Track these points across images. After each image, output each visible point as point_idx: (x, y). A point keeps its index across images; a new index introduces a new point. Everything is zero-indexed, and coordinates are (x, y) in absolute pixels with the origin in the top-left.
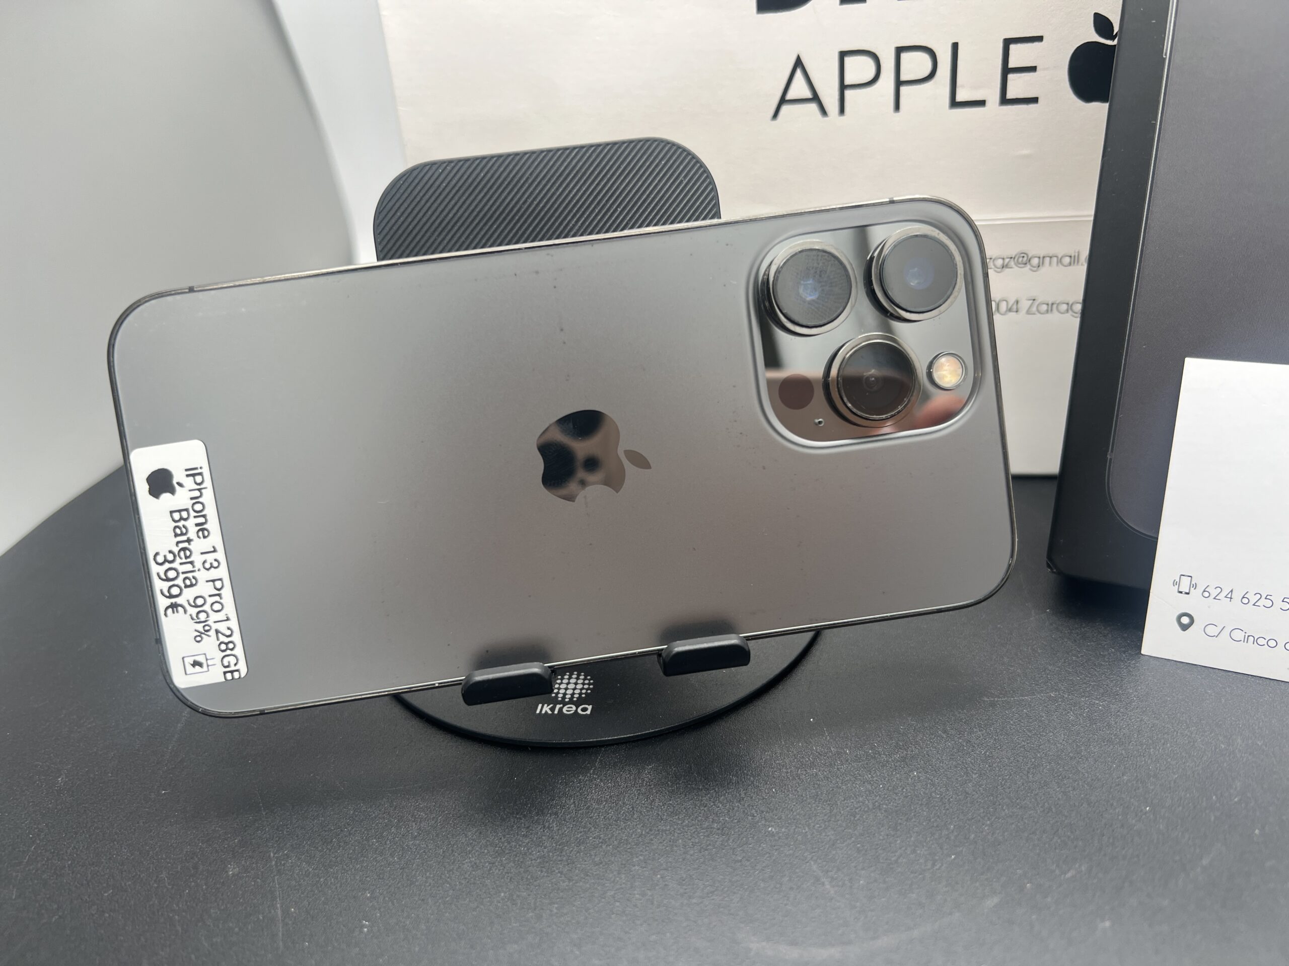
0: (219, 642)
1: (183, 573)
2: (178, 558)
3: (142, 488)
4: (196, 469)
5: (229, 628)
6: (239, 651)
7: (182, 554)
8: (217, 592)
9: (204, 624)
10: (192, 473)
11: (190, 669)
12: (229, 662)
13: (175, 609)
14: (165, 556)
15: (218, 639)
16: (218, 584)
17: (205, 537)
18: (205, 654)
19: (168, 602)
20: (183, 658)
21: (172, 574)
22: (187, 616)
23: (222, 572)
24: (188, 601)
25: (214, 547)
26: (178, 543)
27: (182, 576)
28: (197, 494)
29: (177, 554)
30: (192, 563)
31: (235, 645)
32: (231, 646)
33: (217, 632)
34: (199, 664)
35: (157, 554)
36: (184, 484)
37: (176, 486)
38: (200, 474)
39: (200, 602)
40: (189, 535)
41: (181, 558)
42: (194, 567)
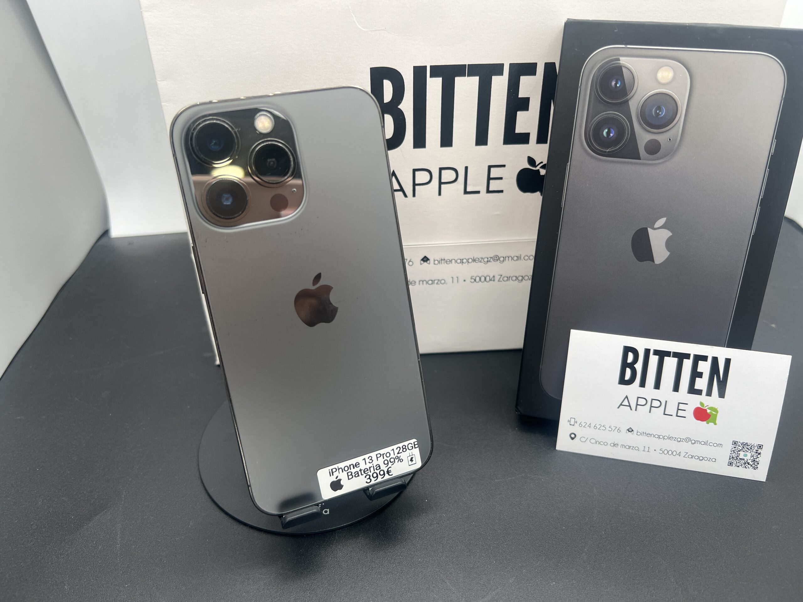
0: (403, 452)
1: (374, 471)
2: (368, 474)
3: (339, 493)
4: (330, 472)
5: (397, 449)
6: (406, 443)
7: (366, 472)
8: (382, 456)
9: (395, 459)
10: (332, 473)
11: (414, 462)
12: (411, 447)
13: (389, 472)
14: (367, 479)
15: (401, 453)
16: (379, 456)
17: (359, 464)
18: (408, 457)
19: (386, 475)
20: (409, 465)
21: (375, 475)
22: (392, 466)
23: (373, 455)
24: (386, 467)
25: (363, 460)
26: (362, 475)
27: (376, 471)
28: (340, 470)
29: (366, 474)
30: (370, 468)
31: (404, 445)
32: (404, 447)
33: (398, 453)
34: (412, 458)
35: (367, 482)
36: (337, 476)
37: (338, 479)
38: (332, 470)
39: (386, 462)
40: (358, 471)
41: (368, 472)
42: (371, 467)
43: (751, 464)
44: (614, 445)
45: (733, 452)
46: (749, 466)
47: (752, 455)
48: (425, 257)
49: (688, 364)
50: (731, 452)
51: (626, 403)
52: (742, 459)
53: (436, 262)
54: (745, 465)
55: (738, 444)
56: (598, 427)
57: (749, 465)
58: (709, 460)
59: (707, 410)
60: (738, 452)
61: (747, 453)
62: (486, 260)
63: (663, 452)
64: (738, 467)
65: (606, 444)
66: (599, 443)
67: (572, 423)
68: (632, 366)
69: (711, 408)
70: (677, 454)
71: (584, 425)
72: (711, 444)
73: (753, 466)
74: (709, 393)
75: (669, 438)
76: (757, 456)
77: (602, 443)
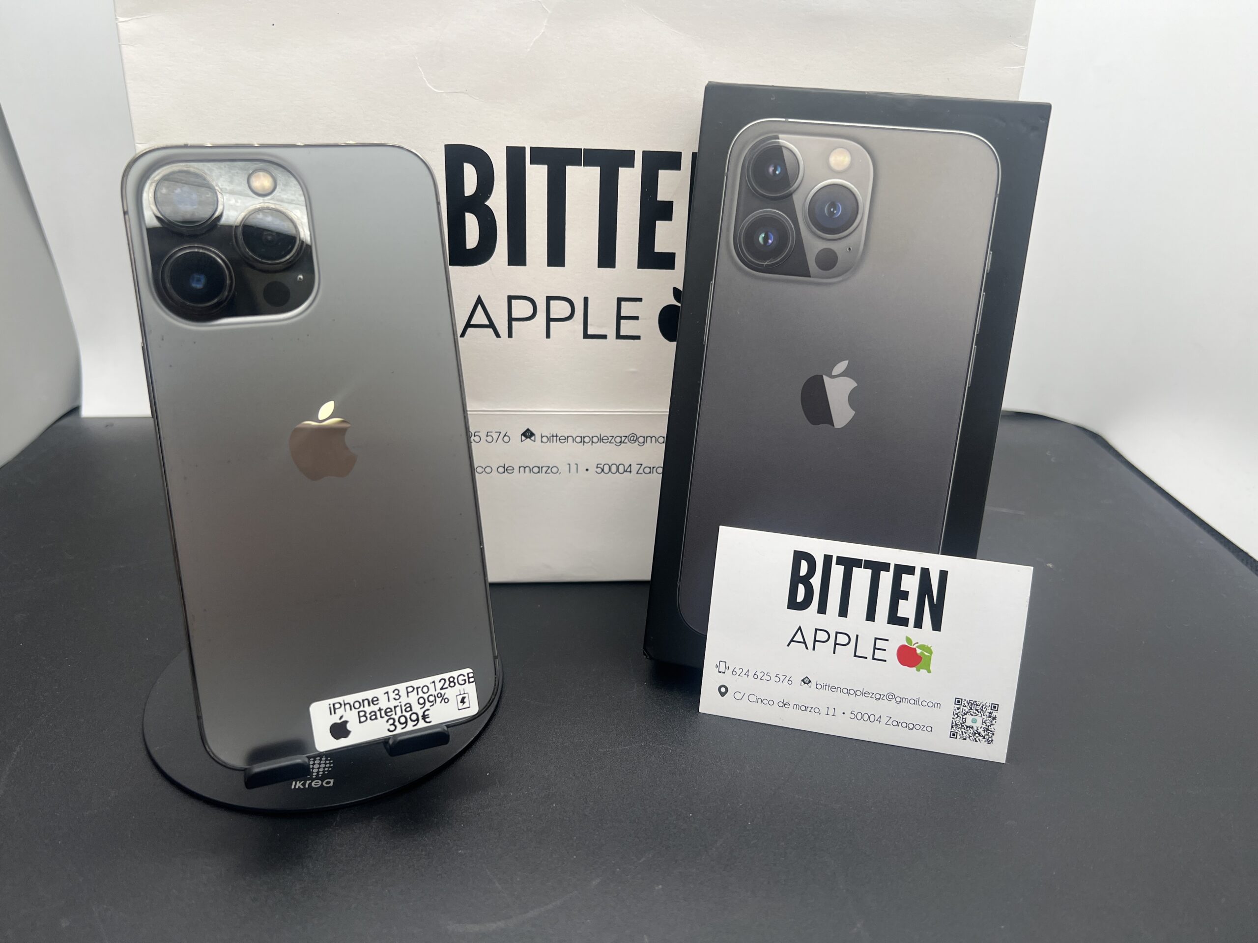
0: (449, 688)
1: (402, 713)
2: (392, 717)
3: (343, 743)
4: (330, 708)
5: (440, 681)
6: (455, 674)
7: (389, 714)
8: (415, 690)
9: (437, 698)
10: (333, 710)
11: (466, 705)
12: (463, 680)
13: (427, 716)
14: (391, 725)
15: (447, 688)
16: (410, 689)
17: (378, 700)
18: (457, 696)
19: (421, 721)
20: (459, 710)
21: (403, 720)
22: (431, 708)
23: (402, 687)
24: (421, 708)
25: (385, 694)
26: (382, 717)
27: (404, 713)
28: (348, 707)
29: (389, 718)
30: (395, 707)
31: (452, 677)
32: (452, 680)
33: (442, 689)
34: (463, 698)
35: (389, 730)
36: (341, 715)
37: (343, 720)
38: (334, 705)
39: (422, 701)
40: (376, 710)
41: (392, 715)
42: (398, 706)
43: (984, 734)
44: (784, 705)
45: (956, 716)
46: (981, 738)
47: (984, 720)
48: (528, 430)
49: (886, 579)
50: (954, 716)
51: (799, 637)
52: (970, 727)
53: (545, 439)
54: (975, 737)
55: (963, 702)
56: (760, 675)
57: (980, 736)
58: (923, 728)
59: (917, 649)
60: (963, 716)
61: (976, 717)
62: (618, 440)
63: (856, 716)
64: (965, 739)
65: (771, 703)
66: (762, 701)
67: (722, 670)
68: (806, 581)
69: (922, 647)
70: (876, 719)
71: (739, 672)
72: (924, 703)
73: (986, 738)
74: (918, 624)
75: (864, 694)
76: (991, 722)
77: (765, 702)
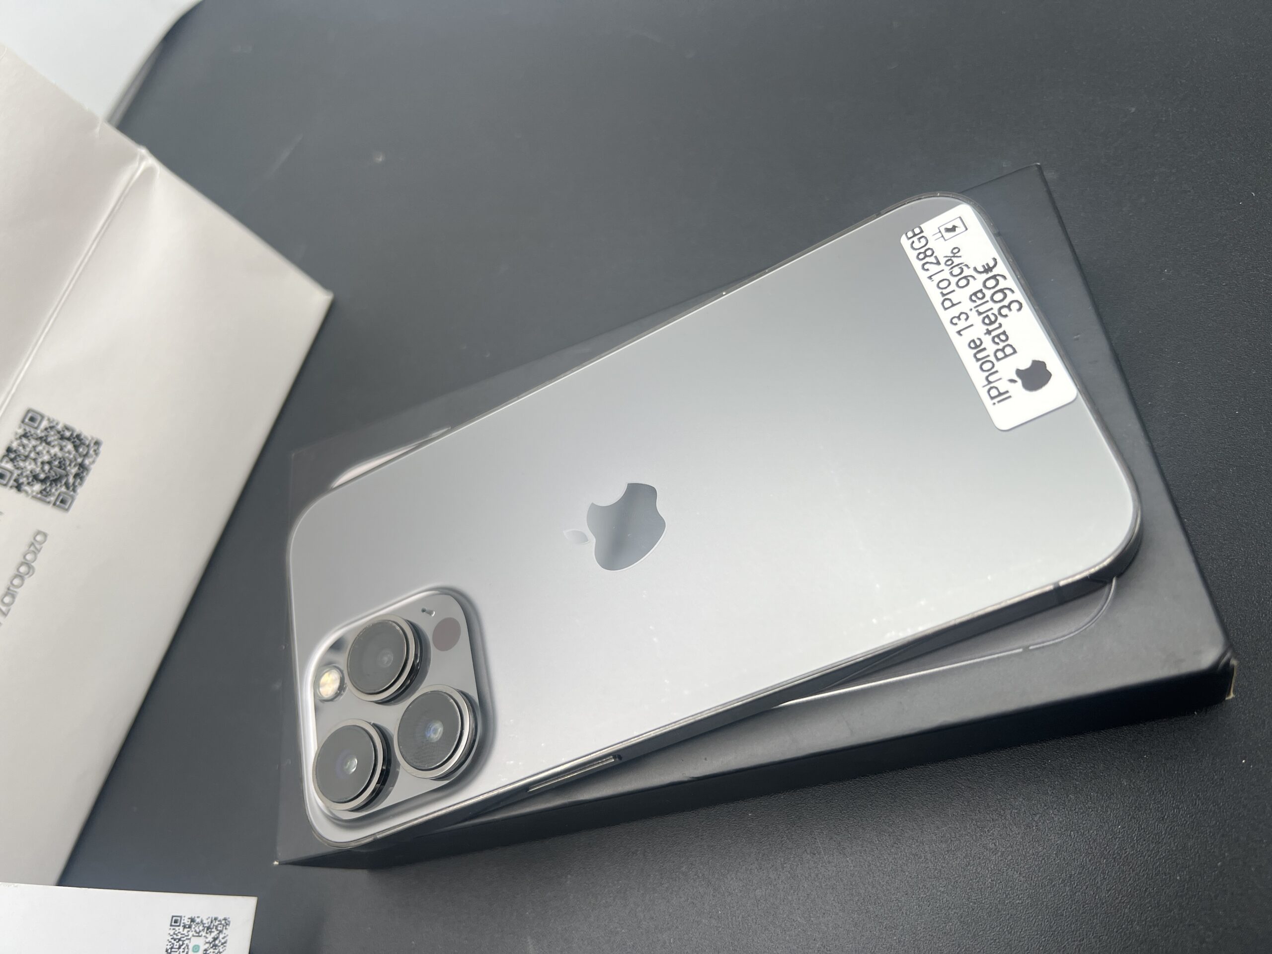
0: (934, 255)
1: (987, 301)
2: (996, 313)
3: (1055, 364)
4: (999, 402)
5: (928, 270)
6: (912, 255)
7: (993, 318)
8: (947, 297)
9: (954, 265)
10: (1002, 396)
11: (958, 223)
12: (920, 242)
13: (987, 268)
14: (1011, 310)
15: (936, 257)
16: (948, 304)
17: (973, 341)
18: (946, 240)
19: (995, 271)
20: (967, 229)
21: (998, 297)
22: (972, 266)
23: (945, 317)
24: (975, 279)
25: (961, 335)
26: (1000, 325)
27: (988, 298)
28: (991, 378)
29: (999, 317)
31: (918, 258)
32: (922, 256)
33: (938, 263)
34: (948, 230)
35: (1020, 309)
36: (1008, 383)
37: (1015, 378)
38: (992, 398)
39: (963, 283)
40: (990, 337)
41: (993, 314)
42: (977, 311)
